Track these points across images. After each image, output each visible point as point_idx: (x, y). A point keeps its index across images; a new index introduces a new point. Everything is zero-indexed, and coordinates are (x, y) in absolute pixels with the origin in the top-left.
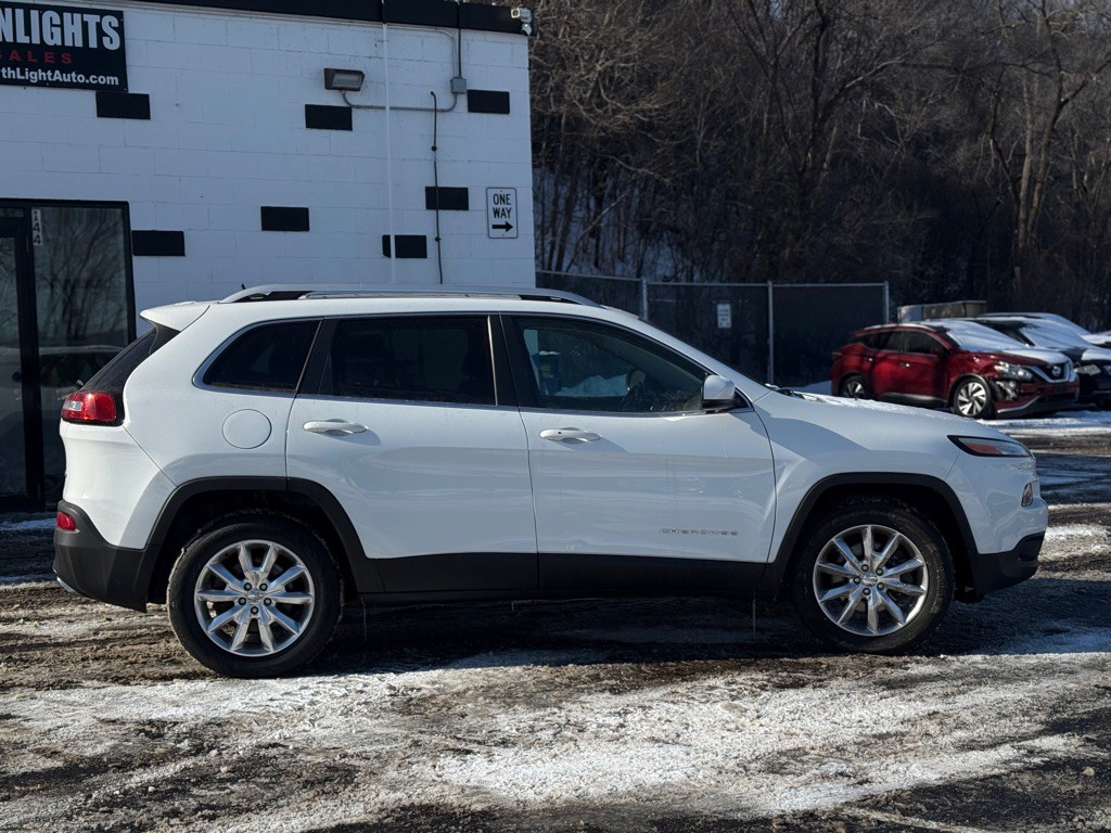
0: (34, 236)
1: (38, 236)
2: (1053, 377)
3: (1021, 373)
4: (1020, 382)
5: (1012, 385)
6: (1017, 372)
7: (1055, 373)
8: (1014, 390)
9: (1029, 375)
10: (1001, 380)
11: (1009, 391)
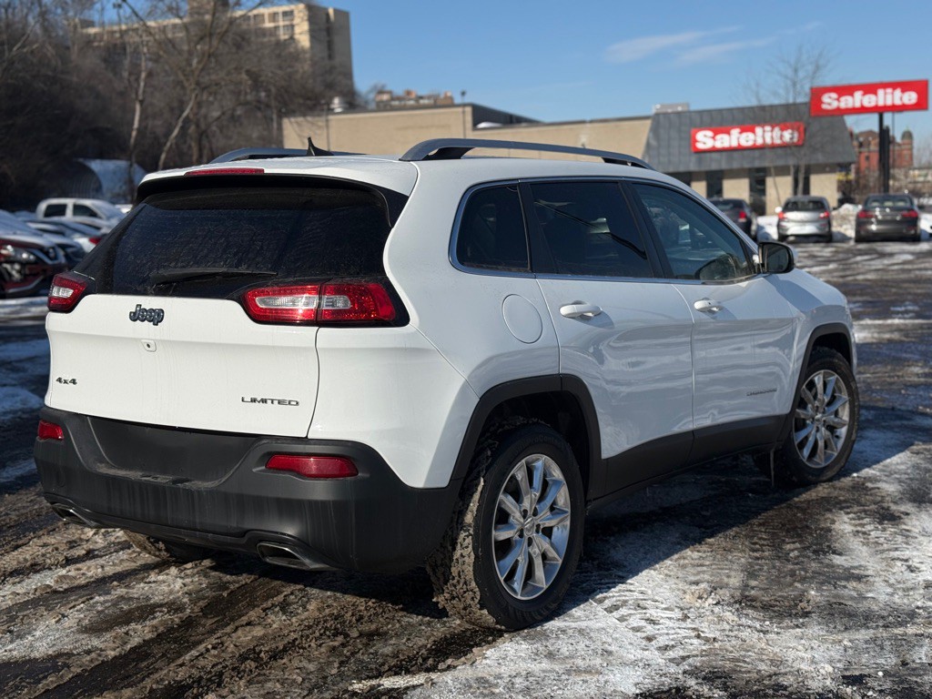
2: (51, 259)
3: (25, 256)
4: (24, 264)
5: (17, 267)
6: (21, 254)
7: (52, 255)
8: (19, 272)
9: (32, 257)
10: (7, 262)
11: (14, 273)
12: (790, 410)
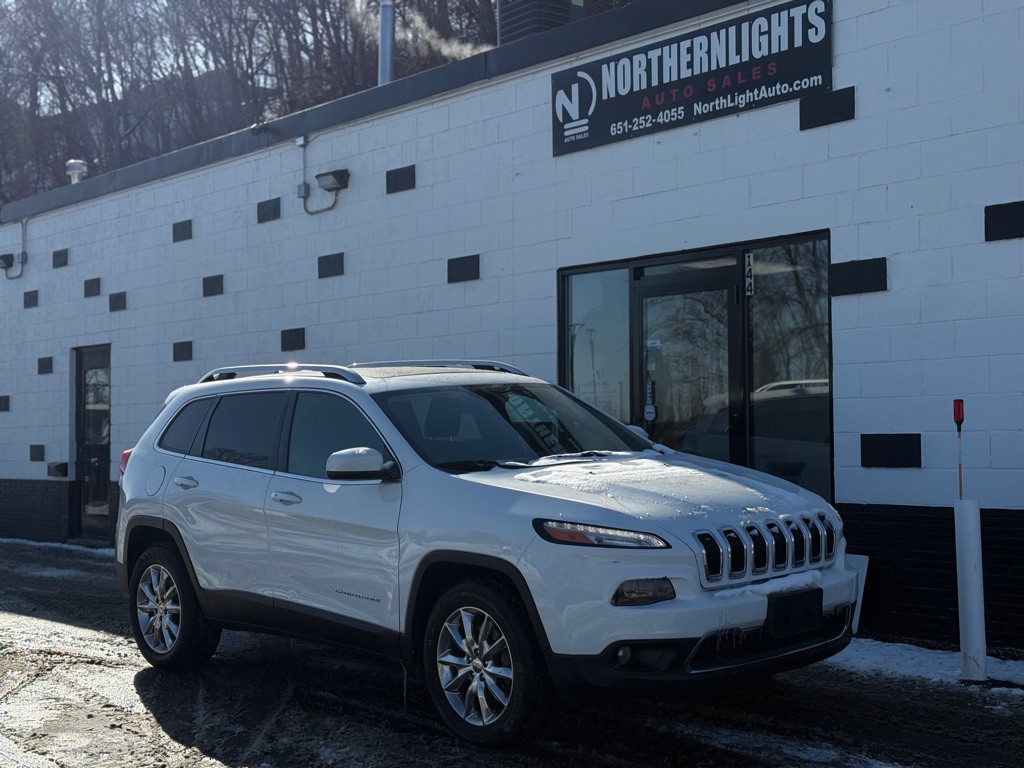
0: (747, 284)
1: (750, 284)
12: (403, 630)
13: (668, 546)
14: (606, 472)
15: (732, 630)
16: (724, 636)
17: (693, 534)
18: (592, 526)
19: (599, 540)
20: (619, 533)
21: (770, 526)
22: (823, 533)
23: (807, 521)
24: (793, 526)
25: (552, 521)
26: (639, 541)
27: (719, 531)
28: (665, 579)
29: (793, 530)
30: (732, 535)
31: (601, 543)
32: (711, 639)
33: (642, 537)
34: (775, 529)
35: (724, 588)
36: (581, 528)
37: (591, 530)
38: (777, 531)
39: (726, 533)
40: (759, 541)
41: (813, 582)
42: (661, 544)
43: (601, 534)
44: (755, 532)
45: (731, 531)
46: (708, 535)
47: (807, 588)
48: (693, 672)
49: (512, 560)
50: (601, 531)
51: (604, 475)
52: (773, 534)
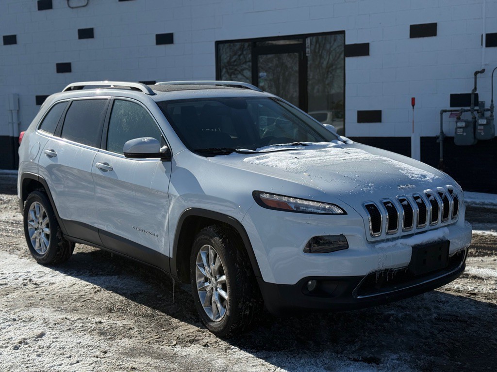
12: (171, 256)
13: (345, 213)
14: (306, 158)
15: (386, 270)
16: (381, 275)
17: (363, 204)
18: (292, 197)
19: (297, 208)
20: (311, 203)
21: (416, 198)
22: (451, 202)
23: (440, 194)
24: (432, 198)
25: (266, 193)
26: (325, 209)
27: (381, 202)
28: (342, 235)
29: (431, 201)
30: (390, 205)
31: (298, 210)
32: (372, 276)
33: (327, 206)
34: (419, 200)
35: (382, 241)
36: (285, 199)
37: (292, 200)
38: (421, 202)
39: (385, 203)
40: (408, 209)
41: (444, 237)
42: (340, 211)
43: (299, 204)
44: (405, 203)
45: (389, 203)
46: (372, 205)
47: (439, 240)
48: (359, 297)
49: (239, 217)
50: (299, 201)
51: (304, 159)
52: (418, 203)
